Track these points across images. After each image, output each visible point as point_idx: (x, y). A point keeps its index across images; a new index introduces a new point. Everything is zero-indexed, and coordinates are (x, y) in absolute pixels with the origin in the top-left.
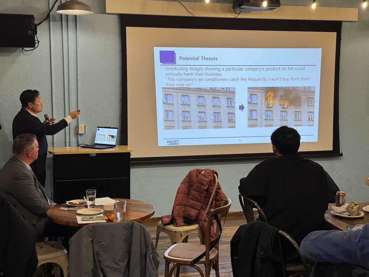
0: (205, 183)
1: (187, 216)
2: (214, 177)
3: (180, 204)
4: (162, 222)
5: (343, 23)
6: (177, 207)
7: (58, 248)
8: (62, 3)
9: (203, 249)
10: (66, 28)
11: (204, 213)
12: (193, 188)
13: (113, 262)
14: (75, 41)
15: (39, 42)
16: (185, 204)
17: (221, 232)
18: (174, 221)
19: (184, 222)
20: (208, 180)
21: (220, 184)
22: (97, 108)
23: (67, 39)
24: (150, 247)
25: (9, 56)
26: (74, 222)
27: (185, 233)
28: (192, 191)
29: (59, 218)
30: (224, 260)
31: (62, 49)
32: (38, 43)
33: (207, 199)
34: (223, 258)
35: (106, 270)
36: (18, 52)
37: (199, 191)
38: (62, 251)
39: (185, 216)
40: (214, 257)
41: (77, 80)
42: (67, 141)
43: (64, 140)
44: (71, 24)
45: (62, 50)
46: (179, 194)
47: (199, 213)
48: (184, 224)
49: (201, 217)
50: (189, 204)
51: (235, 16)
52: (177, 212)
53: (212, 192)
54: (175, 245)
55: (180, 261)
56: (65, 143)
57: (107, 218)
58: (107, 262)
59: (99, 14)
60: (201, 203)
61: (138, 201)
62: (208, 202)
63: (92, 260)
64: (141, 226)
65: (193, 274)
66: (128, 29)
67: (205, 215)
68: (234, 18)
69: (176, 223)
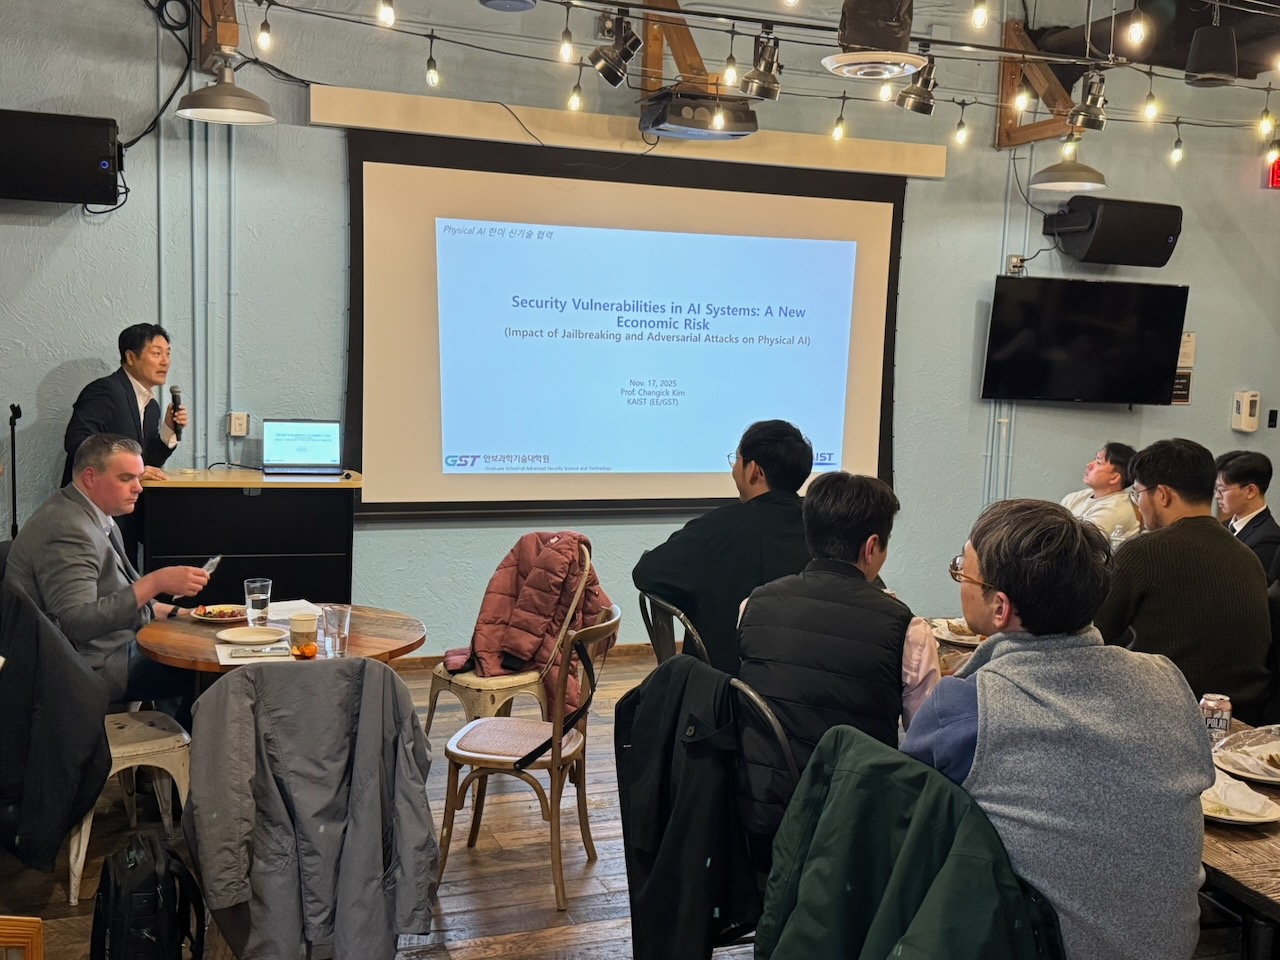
0: (558, 568)
1: (509, 651)
2: (582, 553)
3: (494, 620)
4: (445, 665)
5: (909, 181)
6: (486, 628)
7: (166, 727)
8: (195, 89)
9: (546, 731)
10: (203, 157)
11: (554, 646)
12: (526, 581)
13: (311, 760)
14: (226, 194)
15: (127, 190)
16: (507, 621)
17: (593, 690)
18: (477, 664)
19: (503, 666)
20: (566, 560)
21: (596, 570)
22: (283, 371)
23: (203, 186)
24: (407, 724)
25: (46, 225)
26: (209, 659)
27: (504, 693)
28: (525, 587)
29: (170, 650)
30: (602, 761)
31: (189, 210)
32: (126, 193)
33: (561, 607)
34: (600, 759)
35: (291, 781)
36: (71, 215)
37: (541, 587)
38: (178, 737)
39: (505, 649)
40: (574, 753)
41: (229, 295)
42: (200, 453)
43: (190, 453)
44: (216, 145)
45: (189, 214)
46: (490, 595)
47: (542, 644)
48: (502, 671)
49: (545, 653)
50: (515, 619)
51: (644, 148)
52: (483, 637)
53: (575, 591)
54: (477, 722)
55: (486, 761)
56: (194, 459)
57: (298, 653)
58: (293, 760)
59: (293, 127)
60: (546, 617)
61: (384, 611)
62: (565, 615)
63: (252, 755)
64: (385, 669)
65: (521, 797)
66: (368, 167)
67: (555, 650)
68: (642, 155)
69: (482, 668)
